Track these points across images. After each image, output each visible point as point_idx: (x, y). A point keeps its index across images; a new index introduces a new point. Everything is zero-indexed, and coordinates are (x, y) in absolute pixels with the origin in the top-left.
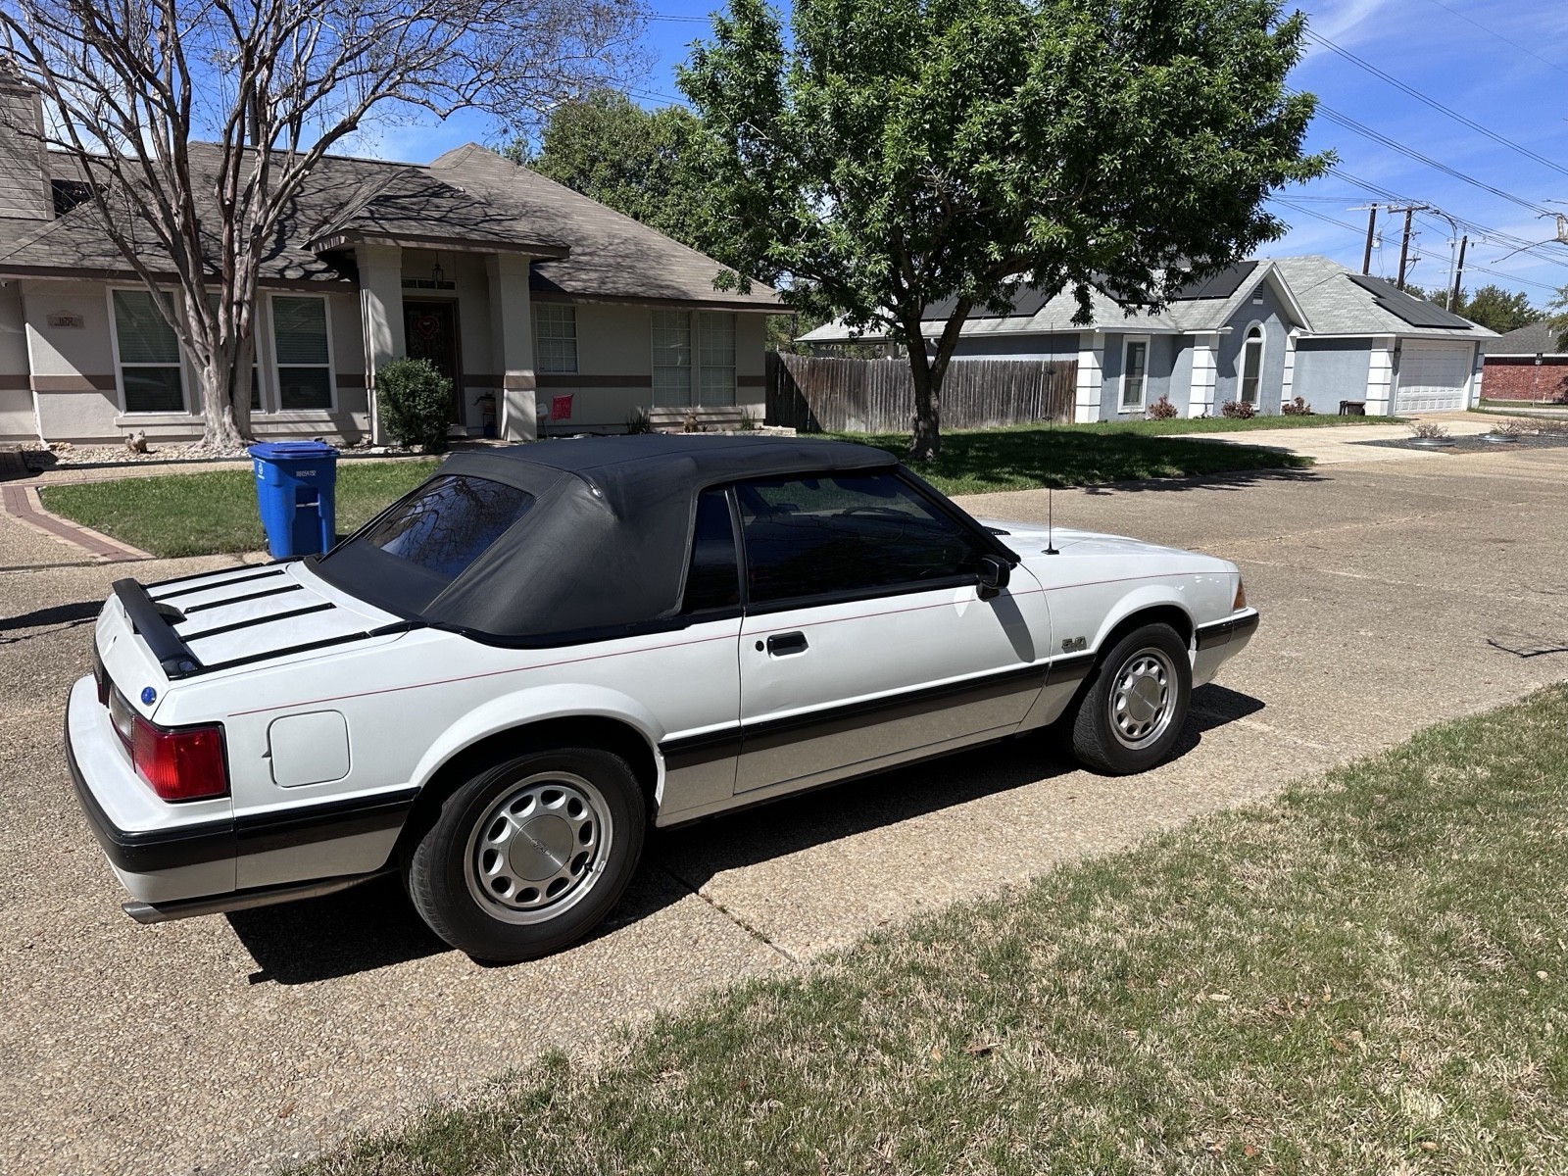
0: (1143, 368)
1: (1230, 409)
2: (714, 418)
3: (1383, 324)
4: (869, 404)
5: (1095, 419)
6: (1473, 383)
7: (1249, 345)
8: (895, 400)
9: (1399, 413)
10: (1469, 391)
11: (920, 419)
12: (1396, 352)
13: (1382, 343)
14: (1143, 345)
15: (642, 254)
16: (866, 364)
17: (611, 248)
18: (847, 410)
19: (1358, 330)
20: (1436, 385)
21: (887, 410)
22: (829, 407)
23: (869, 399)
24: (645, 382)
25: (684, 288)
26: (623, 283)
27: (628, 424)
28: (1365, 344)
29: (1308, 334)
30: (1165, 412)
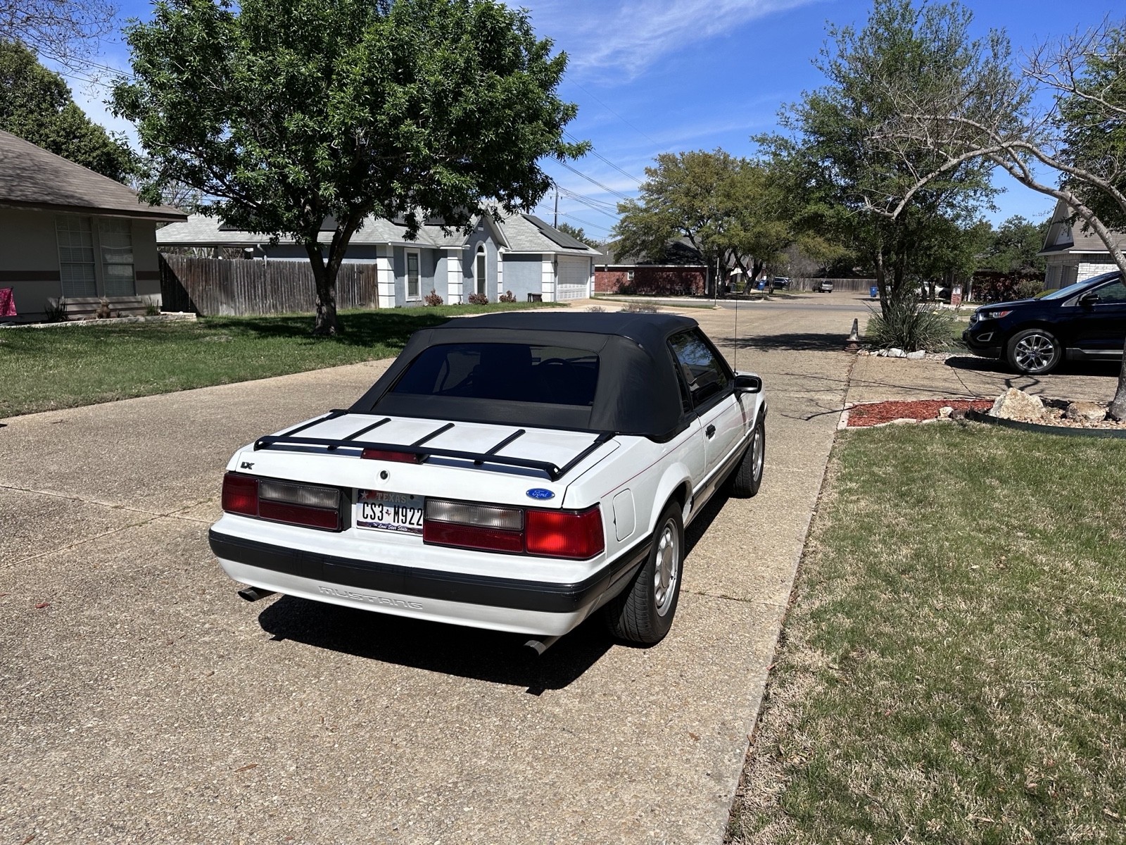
0: (417, 271)
1: (472, 299)
2: (119, 307)
3: (548, 246)
4: (236, 294)
5: (393, 306)
6: (591, 282)
7: (478, 257)
8: (255, 291)
9: (559, 300)
10: (589, 287)
11: (322, 305)
12: (555, 263)
13: (547, 257)
14: (416, 255)
15: (40, 168)
16: (231, 262)
17: (6, 160)
18: (219, 299)
19: (534, 249)
20: (574, 283)
21: (251, 299)
22: (205, 296)
23: (236, 290)
24: (54, 276)
25: (86, 198)
26: (28, 191)
27: (47, 312)
28: (538, 258)
29: (508, 251)
30: (436, 301)
